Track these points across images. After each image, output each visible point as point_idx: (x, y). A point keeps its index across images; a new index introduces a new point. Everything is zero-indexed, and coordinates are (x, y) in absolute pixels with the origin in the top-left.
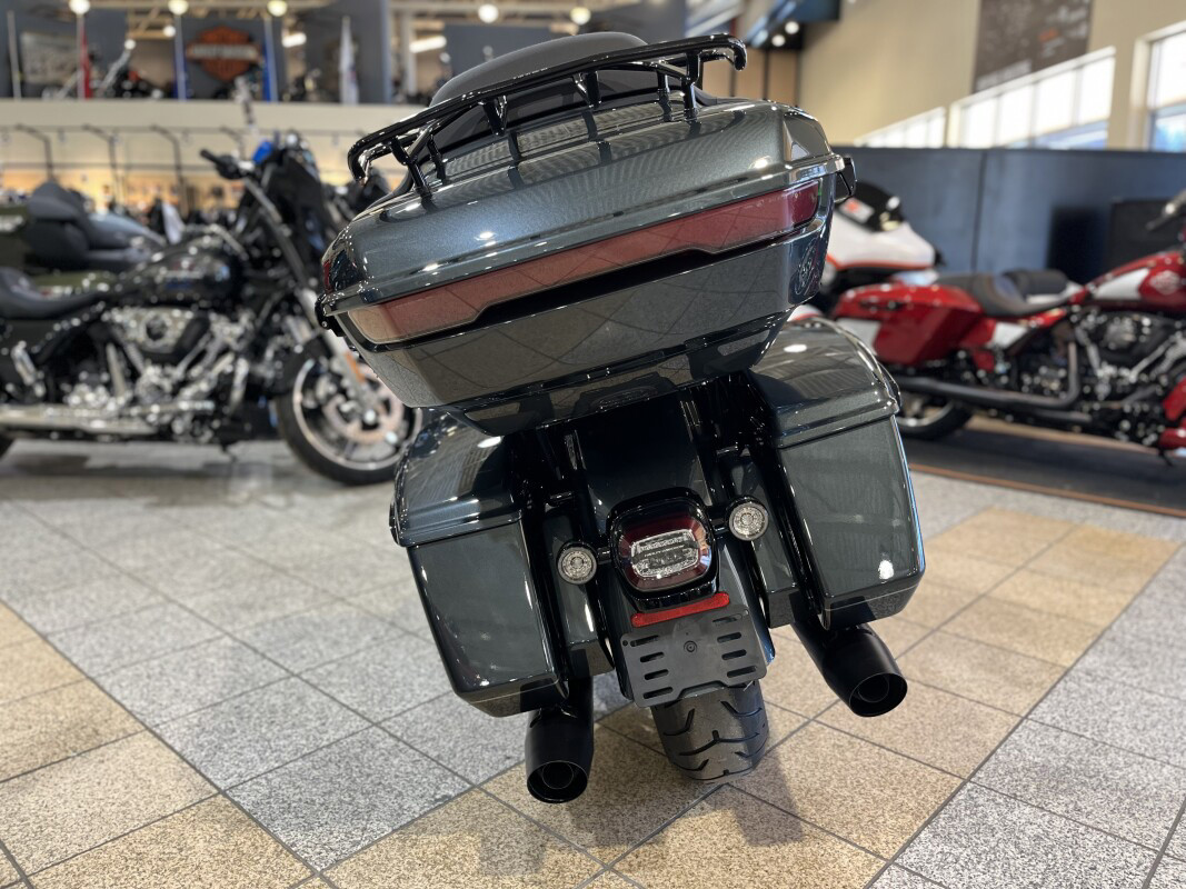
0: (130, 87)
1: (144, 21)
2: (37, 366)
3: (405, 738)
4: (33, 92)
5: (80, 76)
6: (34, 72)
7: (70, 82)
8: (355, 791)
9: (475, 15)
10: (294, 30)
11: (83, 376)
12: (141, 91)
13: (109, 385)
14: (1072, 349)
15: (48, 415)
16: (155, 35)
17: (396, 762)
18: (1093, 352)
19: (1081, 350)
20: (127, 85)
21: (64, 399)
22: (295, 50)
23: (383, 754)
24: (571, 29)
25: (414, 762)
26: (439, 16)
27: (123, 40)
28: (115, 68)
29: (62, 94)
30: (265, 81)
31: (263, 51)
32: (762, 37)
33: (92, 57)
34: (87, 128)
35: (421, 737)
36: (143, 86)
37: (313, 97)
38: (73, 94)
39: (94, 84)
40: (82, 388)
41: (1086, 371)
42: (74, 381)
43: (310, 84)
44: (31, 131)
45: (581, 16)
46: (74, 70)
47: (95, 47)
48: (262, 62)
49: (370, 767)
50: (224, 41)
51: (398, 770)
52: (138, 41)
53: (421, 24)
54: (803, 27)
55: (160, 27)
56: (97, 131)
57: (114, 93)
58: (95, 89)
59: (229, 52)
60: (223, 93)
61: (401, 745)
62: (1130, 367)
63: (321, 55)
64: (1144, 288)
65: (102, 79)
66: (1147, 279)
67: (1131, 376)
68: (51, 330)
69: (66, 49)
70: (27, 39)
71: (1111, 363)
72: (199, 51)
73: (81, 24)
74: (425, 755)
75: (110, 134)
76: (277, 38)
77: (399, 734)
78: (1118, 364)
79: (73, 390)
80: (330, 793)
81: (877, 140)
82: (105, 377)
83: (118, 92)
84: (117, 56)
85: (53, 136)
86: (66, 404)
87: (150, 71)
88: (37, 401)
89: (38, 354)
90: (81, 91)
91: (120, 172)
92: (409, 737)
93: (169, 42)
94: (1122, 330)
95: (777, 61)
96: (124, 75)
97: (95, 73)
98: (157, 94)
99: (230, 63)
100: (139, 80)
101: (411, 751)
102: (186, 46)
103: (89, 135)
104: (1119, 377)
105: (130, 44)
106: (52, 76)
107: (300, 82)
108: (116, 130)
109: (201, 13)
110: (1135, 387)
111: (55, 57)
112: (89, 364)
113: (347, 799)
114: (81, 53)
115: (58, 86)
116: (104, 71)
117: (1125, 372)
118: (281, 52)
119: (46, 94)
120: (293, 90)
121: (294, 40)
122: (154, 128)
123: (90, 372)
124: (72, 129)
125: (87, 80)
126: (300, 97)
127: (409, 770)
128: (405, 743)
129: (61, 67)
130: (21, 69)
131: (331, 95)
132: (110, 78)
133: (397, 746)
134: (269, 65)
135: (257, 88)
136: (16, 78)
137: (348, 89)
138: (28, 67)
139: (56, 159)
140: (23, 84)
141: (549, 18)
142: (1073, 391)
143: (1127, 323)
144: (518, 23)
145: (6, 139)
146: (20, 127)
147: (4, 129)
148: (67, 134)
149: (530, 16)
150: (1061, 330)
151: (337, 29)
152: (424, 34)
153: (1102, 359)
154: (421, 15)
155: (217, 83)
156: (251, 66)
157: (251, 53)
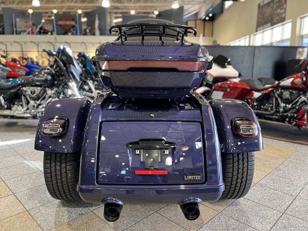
0: (43, 32)
1: (47, 15)
2: (5, 101)
4: (18, 33)
5: (30, 29)
6: (19, 28)
7: (28, 31)
9: (130, 13)
10: (84, 17)
11: (16, 103)
12: (46, 32)
13: (22, 105)
14: (274, 99)
15: (7, 112)
16: (50, 18)
18: (279, 100)
19: (277, 99)
20: (42, 31)
21: (12, 109)
22: (84, 22)
24: (154, 16)
26: (121, 13)
27: (41, 19)
28: (39, 27)
29: (26, 33)
30: (76, 30)
31: (76, 23)
32: (204, 17)
33: (33, 24)
34: (31, 42)
36: (46, 31)
37: (89, 34)
38: (28, 33)
39: (34, 31)
40: (16, 106)
41: (278, 105)
42: (14, 104)
43: (88, 31)
44: (18, 43)
45: (156, 13)
46: (29, 27)
47: (34, 22)
48: (76, 25)
50: (67, 20)
52: (45, 20)
53: (116, 15)
54: (213, 15)
55: (51, 17)
56: (34, 43)
57: (39, 33)
58: (34, 32)
59: (68, 23)
60: (66, 33)
62: (289, 104)
63: (91, 23)
64: (292, 83)
65: (36, 30)
66: (293, 81)
67: (289, 106)
68: (9, 92)
69: (27, 22)
70: (18, 20)
71: (284, 103)
72: (60, 23)
73: (31, 16)
75: (37, 43)
76: (80, 19)
78: (286, 103)
79: (13, 106)
81: (232, 44)
82: (21, 103)
83: (40, 33)
84: (40, 24)
85: (23, 44)
86: (12, 110)
87: (49, 28)
88: (4, 109)
89: (5, 97)
90: (31, 33)
91: (40, 53)
93: (52, 20)
94: (286, 94)
95: (207, 23)
96: (41, 28)
97: (34, 28)
98: (50, 33)
99: (68, 25)
100: (45, 30)
102: (57, 22)
103: (32, 44)
104: (286, 107)
105: (43, 21)
106: (23, 29)
107: (85, 30)
108: (39, 42)
109: (61, 13)
110: (290, 109)
111: (24, 24)
112: (18, 100)
114: (30, 23)
115: (25, 31)
116: (37, 27)
117: (287, 106)
118: (81, 23)
119: (22, 33)
120: (83, 32)
121: (84, 20)
122: (48, 42)
123: (17, 102)
124: (28, 42)
125: (32, 30)
126: (85, 34)
129: (26, 27)
130: (16, 27)
131: (94, 34)
132: (38, 30)
134: (78, 26)
135: (75, 32)
136: (15, 29)
137: (97, 32)
138: (17, 27)
139: (24, 50)
140: (16, 31)
141: (149, 13)
142: (274, 110)
143: (288, 92)
144: (141, 15)
145: (11, 45)
146: (15, 42)
147: (11, 42)
148: (27, 43)
149: (144, 13)
150: (272, 94)
151: (95, 17)
152: (117, 18)
153: (282, 102)
154: (116, 13)
155: (65, 31)
156: (73, 26)
157: (73, 23)
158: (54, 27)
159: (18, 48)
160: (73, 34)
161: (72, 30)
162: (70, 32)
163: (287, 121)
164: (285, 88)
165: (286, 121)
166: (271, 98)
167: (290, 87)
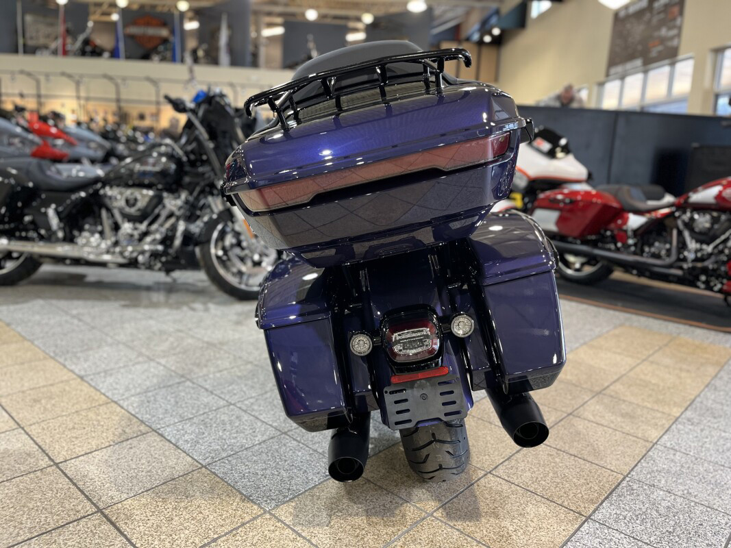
0: (91, 50)
1: (99, 11)
3: (302, 441)
4: (30, 50)
5: (60, 42)
6: (31, 38)
7: (53, 45)
8: (280, 469)
9: (303, 15)
10: (191, 19)
11: (87, 226)
12: (96, 52)
14: (675, 232)
15: (64, 249)
16: (105, 18)
17: (300, 454)
18: (686, 234)
19: (680, 233)
20: (88, 49)
21: (75, 240)
22: (192, 31)
23: (291, 450)
24: (361, 26)
25: (310, 454)
26: (280, 15)
27: (86, 21)
28: (81, 38)
29: (48, 52)
30: (173, 50)
31: (172, 32)
32: (476, 36)
33: (68, 31)
34: (63, 74)
35: (312, 441)
36: (97, 50)
37: (202, 60)
38: (55, 53)
39: (68, 47)
40: (86, 234)
41: (683, 246)
42: (81, 230)
43: (200, 53)
44: (29, 74)
45: (368, 18)
46: (56, 38)
47: (70, 25)
48: (171, 39)
49: (285, 456)
50: (148, 24)
51: (301, 458)
52: (95, 22)
53: (269, 19)
54: (503, 32)
55: (109, 14)
56: (70, 76)
57: (81, 53)
58: (68, 51)
59: (151, 31)
60: (146, 57)
61: (301, 445)
62: (708, 244)
63: (208, 36)
64: (719, 197)
65: (73, 44)
66: (721, 192)
67: (709, 249)
69: (52, 25)
70: (29, 18)
71: (697, 241)
72: (133, 30)
73: (62, 11)
74: (316, 451)
75: (77, 78)
76: (182, 24)
77: (298, 439)
78: (702, 242)
79: (80, 235)
80: (266, 469)
83: (83, 53)
84: (83, 31)
85: (42, 79)
87: (102, 40)
88: (58, 241)
90: (60, 51)
91: (82, 102)
92: (304, 441)
93: (114, 24)
94: (703, 221)
95: (485, 51)
96: (87, 42)
97: (69, 40)
98: (106, 55)
99: (151, 38)
100: (96, 46)
101: (307, 448)
103: (64, 79)
104: (701, 250)
105: (90, 24)
106: (42, 41)
107: (195, 51)
108: (82, 76)
109: (135, 7)
110: (710, 255)
111: (44, 29)
113: (276, 473)
114: (61, 28)
115: (46, 47)
116: (75, 39)
117: (704, 247)
118: (183, 33)
119: (38, 53)
121: (191, 25)
122: (106, 76)
123: (91, 225)
124: (54, 74)
125: (64, 45)
126: (196, 61)
127: (308, 459)
128: (303, 444)
129: (48, 36)
130: (24, 36)
131: (213, 60)
132: (78, 44)
133: (299, 445)
134: (176, 40)
135: (169, 54)
136: (21, 42)
137: (224, 57)
138: (28, 35)
139: (43, 92)
140: (25, 45)
141: (347, 18)
142: (674, 257)
143: (708, 217)
144: (328, 21)
145: (13, 79)
146: (22, 72)
147: (12, 73)
148: (52, 78)
149: (336, 17)
150: (668, 222)
151: (219, 20)
152: (271, 25)
153: (692, 237)
154: (269, 14)
155: (144, 51)
156: (165, 41)
157: (164, 33)
158: (117, 41)
159: (28, 87)
160: (163, 59)
161: (161, 48)
162: (158, 53)
163: (704, 282)
164: (701, 208)
165: (698, 280)
166: (665, 231)
167: (713, 207)
